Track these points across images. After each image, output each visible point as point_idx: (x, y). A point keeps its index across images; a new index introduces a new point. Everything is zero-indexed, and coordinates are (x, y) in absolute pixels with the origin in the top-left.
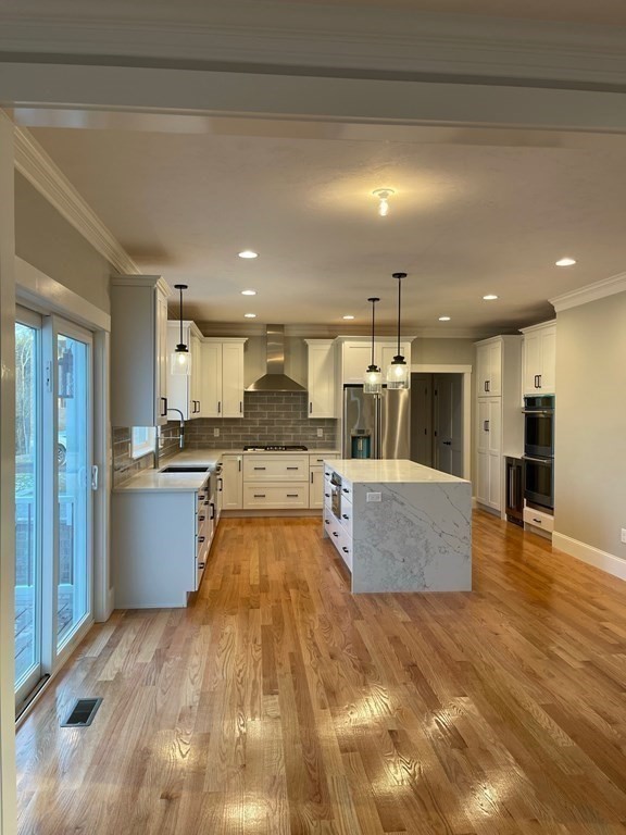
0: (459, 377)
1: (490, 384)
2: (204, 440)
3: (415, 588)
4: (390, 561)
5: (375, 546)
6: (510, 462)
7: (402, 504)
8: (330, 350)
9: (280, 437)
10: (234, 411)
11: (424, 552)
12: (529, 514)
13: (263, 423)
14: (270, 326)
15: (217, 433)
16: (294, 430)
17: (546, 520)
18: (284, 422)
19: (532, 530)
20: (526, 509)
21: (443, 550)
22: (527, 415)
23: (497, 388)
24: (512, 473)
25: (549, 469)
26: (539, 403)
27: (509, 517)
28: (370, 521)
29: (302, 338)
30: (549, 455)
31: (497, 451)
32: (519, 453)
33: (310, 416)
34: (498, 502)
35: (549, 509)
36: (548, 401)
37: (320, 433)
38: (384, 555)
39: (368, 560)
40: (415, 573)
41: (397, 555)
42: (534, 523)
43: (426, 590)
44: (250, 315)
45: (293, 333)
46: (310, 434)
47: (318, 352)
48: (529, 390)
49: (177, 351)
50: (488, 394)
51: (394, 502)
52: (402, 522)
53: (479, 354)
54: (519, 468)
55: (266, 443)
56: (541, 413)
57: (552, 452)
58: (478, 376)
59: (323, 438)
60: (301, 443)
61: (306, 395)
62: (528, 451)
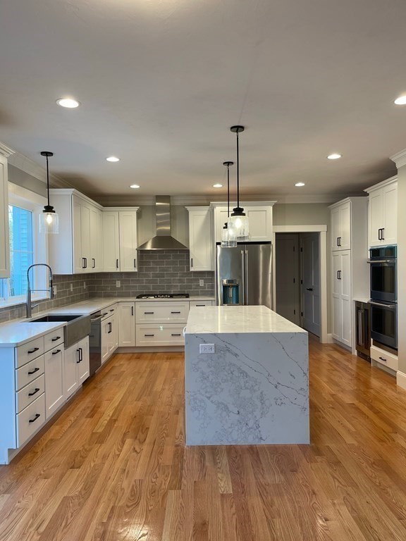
0: (316, 236)
1: (342, 240)
2: (109, 290)
3: (250, 440)
4: (224, 413)
5: (209, 398)
6: (359, 305)
7: (236, 355)
8: (207, 215)
9: (169, 287)
10: (129, 266)
11: (259, 404)
12: (376, 352)
13: (157, 276)
14: (160, 198)
15: (118, 284)
16: (180, 281)
17: (391, 360)
18: (173, 275)
19: (379, 366)
20: (373, 347)
21: (279, 402)
22: (372, 264)
23: (347, 243)
24: (360, 314)
25: (394, 313)
26: (383, 254)
27: (358, 352)
28: (203, 373)
29: (184, 206)
30: (393, 301)
31: (348, 296)
32: (366, 298)
33: (192, 269)
34: (349, 339)
35: (393, 349)
36: (392, 251)
37: (201, 283)
38: (218, 407)
39: (202, 412)
40: (250, 425)
41: (231, 407)
42: (380, 361)
43: (263, 443)
44: (135, 186)
45: (178, 202)
46: (193, 285)
47: (197, 218)
48: (374, 242)
49: (44, 211)
50: (340, 248)
51: (228, 354)
52: (236, 373)
53: (332, 215)
54: (366, 310)
55: (158, 292)
56: (385, 262)
57: (395, 297)
58: (332, 233)
59: (204, 287)
60: (186, 291)
61: (188, 251)
62: (374, 296)
